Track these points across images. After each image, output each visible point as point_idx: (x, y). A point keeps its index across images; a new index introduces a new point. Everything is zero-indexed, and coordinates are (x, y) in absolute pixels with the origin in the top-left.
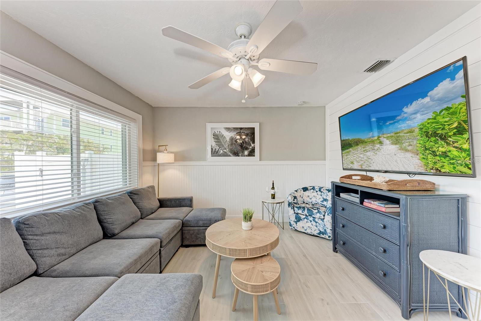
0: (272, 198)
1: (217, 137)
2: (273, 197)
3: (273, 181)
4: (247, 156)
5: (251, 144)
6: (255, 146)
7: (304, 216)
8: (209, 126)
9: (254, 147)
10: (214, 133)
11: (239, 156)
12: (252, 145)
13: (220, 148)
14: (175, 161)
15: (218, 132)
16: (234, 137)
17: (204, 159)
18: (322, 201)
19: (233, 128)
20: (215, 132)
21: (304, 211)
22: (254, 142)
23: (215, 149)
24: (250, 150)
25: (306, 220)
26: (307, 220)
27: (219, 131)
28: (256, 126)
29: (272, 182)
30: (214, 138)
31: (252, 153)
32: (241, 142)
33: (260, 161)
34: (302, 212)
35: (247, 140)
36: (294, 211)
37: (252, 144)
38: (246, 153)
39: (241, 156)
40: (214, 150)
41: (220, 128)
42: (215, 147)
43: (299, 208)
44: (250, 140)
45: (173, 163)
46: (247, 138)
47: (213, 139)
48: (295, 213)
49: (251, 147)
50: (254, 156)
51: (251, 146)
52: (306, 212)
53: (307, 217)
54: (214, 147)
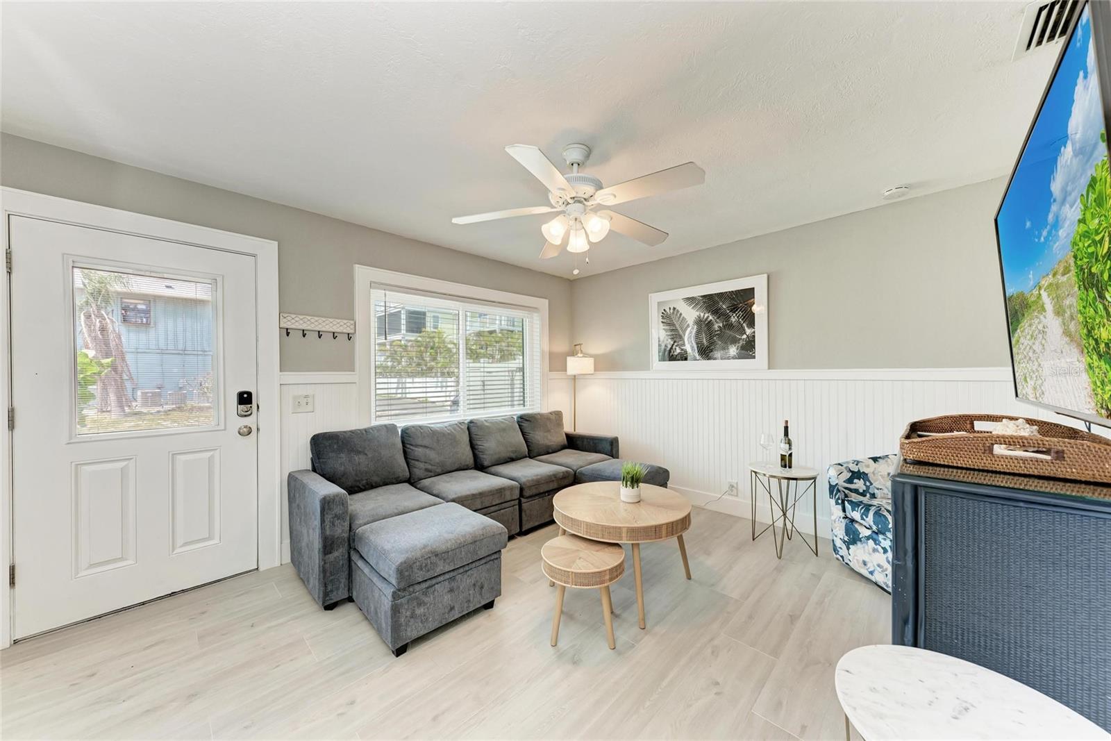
0: (782, 466)
1: (670, 320)
2: (786, 461)
3: (787, 422)
4: (734, 358)
5: (744, 330)
6: (754, 332)
7: (868, 533)
8: (655, 298)
9: (754, 336)
10: (663, 313)
11: (715, 359)
12: (749, 331)
13: (675, 342)
14: (595, 371)
15: (670, 308)
16: (704, 316)
17: (645, 366)
19: (702, 296)
20: (664, 310)
21: (867, 517)
22: (752, 324)
23: (666, 346)
24: (741, 342)
25: (871, 542)
26: (876, 544)
27: (674, 309)
28: (758, 284)
30: (663, 322)
31: (748, 349)
32: (721, 325)
33: (769, 369)
34: (862, 519)
35: (734, 320)
36: (844, 510)
37: (746, 328)
38: (733, 350)
39: (721, 359)
40: (663, 347)
41: (676, 298)
42: (665, 342)
43: (855, 505)
44: (742, 320)
45: (592, 374)
46: (734, 315)
47: (662, 324)
48: (846, 517)
49: (745, 336)
50: (754, 357)
51: (745, 333)
52: (870, 519)
53: (875, 536)
54: (663, 341)
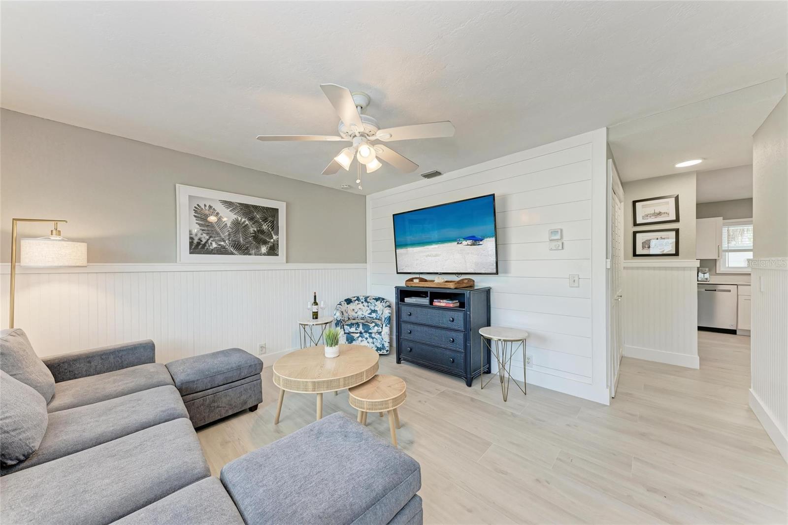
0: (313, 318)
1: (201, 215)
2: (315, 316)
3: (315, 293)
4: (264, 255)
5: (272, 236)
6: (278, 238)
7: (359, 335)
8: (184, 193)
9: (278, 241)
10: (195, 207)
11: (250, 254)
12: (275, 237)
13: (210, 237)
15: (205, 205)
16: (241, 220)
17: (170, 258)
18: (370, 314)
19: (239, 204)
20: (198, 205)
21: (359, 328)
22: (277, 233)
23: (200, 239)
24: (270, 244)
25: (360, 338)
26: (362, 338)
27: (210, 207)
28: (281, 207)
29: (314, 295)
30: (195, 216)
31: (273, 251)
32: (256, 230)
33: (287, 263)
34: (356, 330)
35: (265, 228)
36: (344, 330)
37: (273, 235)
38: (264, 249)
39: (255, 255)
40: (196, 241)
41: (213, 197)
42: (199, 236)
43: (351, 325)
44: (271, 228)
46: (265, 224)
47: (195, 219)
48: (345, 333)
49: (272, 240)
50: (278, 255)
51: (272, 238)
52: (361, 329)
53: (362, 335)
54: (196, 235)
